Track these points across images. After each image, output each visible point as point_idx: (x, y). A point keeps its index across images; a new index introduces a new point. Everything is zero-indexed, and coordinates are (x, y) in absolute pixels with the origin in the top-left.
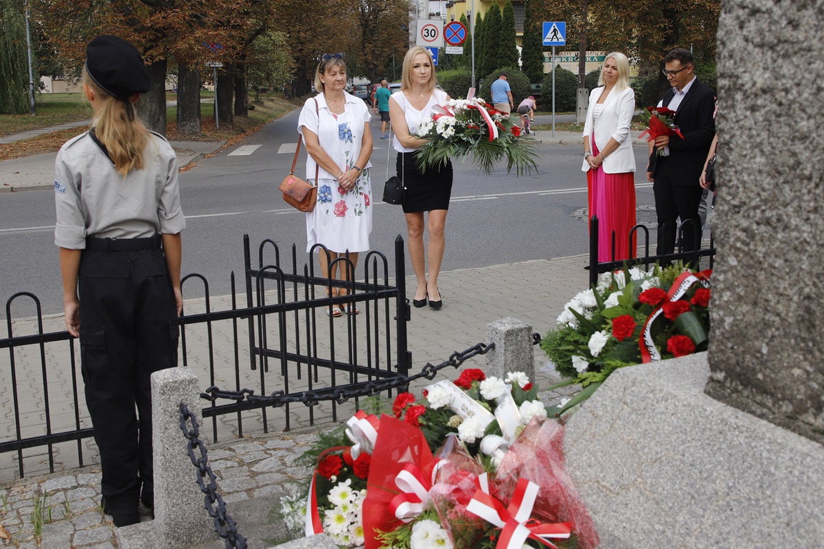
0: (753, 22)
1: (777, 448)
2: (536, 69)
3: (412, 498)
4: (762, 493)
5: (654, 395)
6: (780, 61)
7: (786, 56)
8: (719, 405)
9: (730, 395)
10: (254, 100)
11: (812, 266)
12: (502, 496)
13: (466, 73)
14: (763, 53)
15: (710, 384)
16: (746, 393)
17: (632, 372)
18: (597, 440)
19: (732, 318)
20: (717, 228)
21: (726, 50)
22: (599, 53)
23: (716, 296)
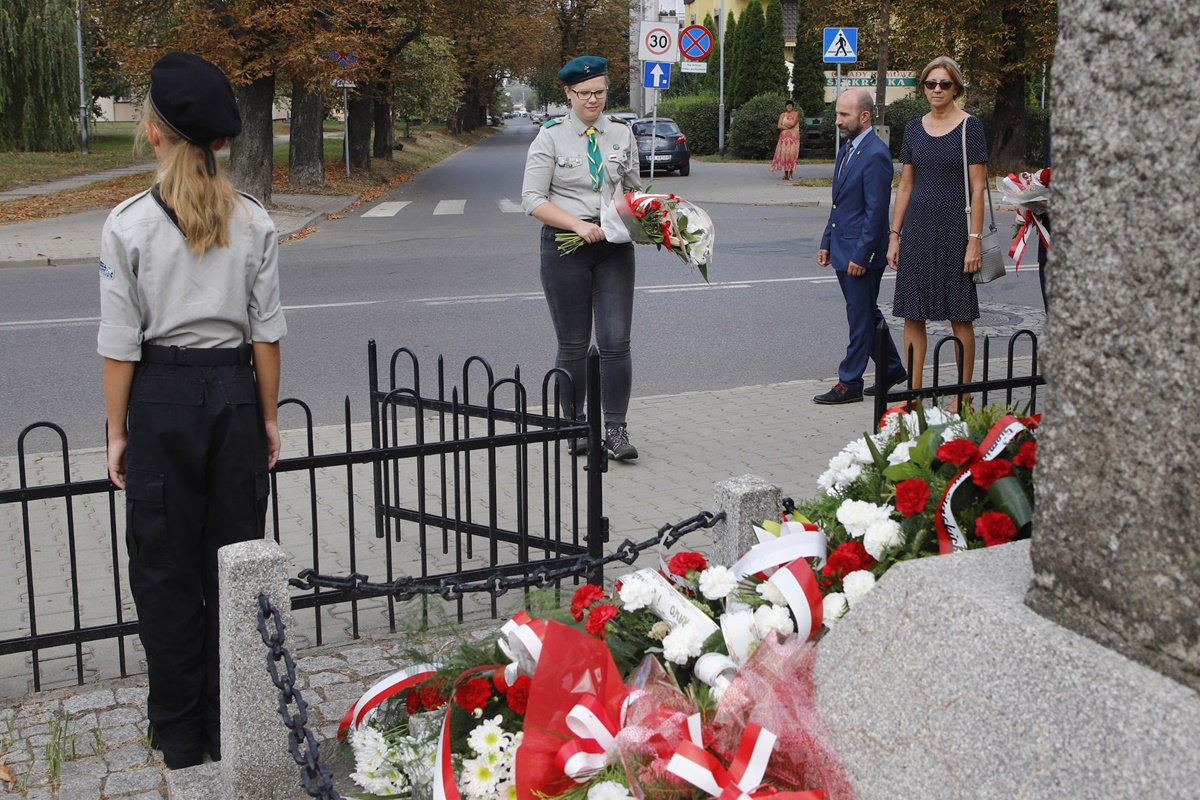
0: (1105, 53)
1: (1129, 694)
2: (813, 96)
3: (591, 746)
4: (1105, 761)
5: (949, 604)
6: (1144, 112)
7: (1153, 105)
8: (1046, 624)
9: (1062, 609)
10: (401, 135)
11: (1186, 423)
12: (722, 748)
13: (710, 100)
14: (1119, 100)
15: (1033, 592)
16: (1085, 607)
17: (918, 569)
18: (865, 668)
19: (1067, 495)
20: (1047, 359)
21: (1064, 93)
22: (907, 73)
23: (1043, 461)
